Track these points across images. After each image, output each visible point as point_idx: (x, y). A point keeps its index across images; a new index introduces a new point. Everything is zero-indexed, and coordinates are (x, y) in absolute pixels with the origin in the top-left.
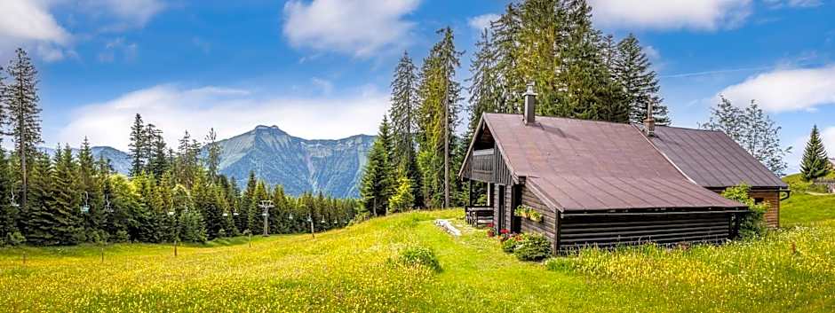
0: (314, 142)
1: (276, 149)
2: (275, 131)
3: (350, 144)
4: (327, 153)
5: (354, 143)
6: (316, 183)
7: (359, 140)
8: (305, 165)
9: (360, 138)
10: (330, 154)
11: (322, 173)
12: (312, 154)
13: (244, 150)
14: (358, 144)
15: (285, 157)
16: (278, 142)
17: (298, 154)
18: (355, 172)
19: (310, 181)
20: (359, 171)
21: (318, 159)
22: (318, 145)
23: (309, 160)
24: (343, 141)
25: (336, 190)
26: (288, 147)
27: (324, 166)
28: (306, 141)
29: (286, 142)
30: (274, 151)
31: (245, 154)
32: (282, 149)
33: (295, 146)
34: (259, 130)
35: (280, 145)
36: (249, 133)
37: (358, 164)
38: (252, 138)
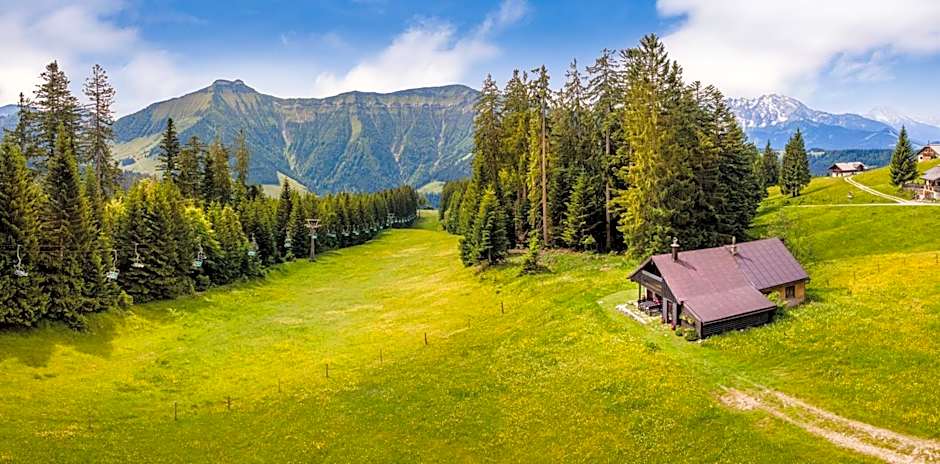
0: (291, 101)
1: (240, 112)
2: (239, 87)
3: (338, 104)
4: (308, 116)
5: (344, 103)
6: (293, 157)
7: (352, 99)
8: (280, 133)
9: (353, 96)
10: (313, 119)
11: (302, 144)
12: (288, 118)
13: (198, 114)
14: (350, 104)
15: (252, 122)
16: (243, 102)
17: (270, 119)
18: (346, 142)
19: (286, 153)
20: (352, 140)
21: (297, 125)
22: (296, 106)
23: (284, 125)
24: (330, 100)
25: (322, 166)
26: (256, 108)
27: (305, 135)
28: (280, 100)
29: (254, 101)
30: (237, 113)
31: (199, 118)
32: (248, 111)
33: (266, 108)
34: (219, 86)
35: (246, 106)
36: (205, 91)
37: (350, 131)
38: (209, 96)
